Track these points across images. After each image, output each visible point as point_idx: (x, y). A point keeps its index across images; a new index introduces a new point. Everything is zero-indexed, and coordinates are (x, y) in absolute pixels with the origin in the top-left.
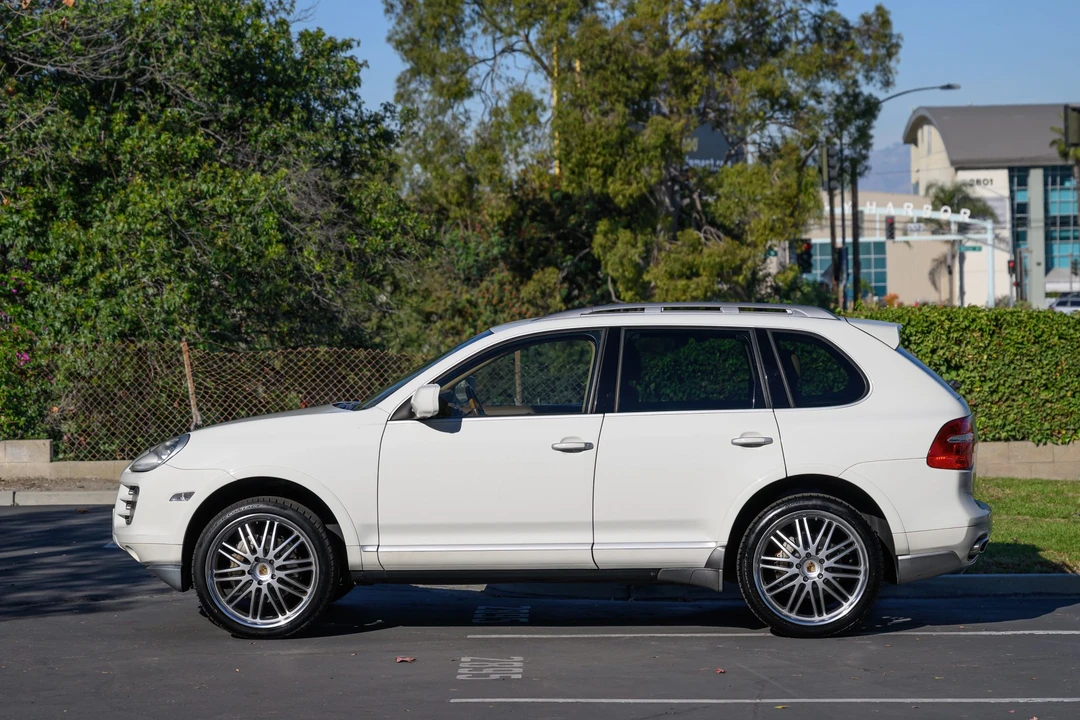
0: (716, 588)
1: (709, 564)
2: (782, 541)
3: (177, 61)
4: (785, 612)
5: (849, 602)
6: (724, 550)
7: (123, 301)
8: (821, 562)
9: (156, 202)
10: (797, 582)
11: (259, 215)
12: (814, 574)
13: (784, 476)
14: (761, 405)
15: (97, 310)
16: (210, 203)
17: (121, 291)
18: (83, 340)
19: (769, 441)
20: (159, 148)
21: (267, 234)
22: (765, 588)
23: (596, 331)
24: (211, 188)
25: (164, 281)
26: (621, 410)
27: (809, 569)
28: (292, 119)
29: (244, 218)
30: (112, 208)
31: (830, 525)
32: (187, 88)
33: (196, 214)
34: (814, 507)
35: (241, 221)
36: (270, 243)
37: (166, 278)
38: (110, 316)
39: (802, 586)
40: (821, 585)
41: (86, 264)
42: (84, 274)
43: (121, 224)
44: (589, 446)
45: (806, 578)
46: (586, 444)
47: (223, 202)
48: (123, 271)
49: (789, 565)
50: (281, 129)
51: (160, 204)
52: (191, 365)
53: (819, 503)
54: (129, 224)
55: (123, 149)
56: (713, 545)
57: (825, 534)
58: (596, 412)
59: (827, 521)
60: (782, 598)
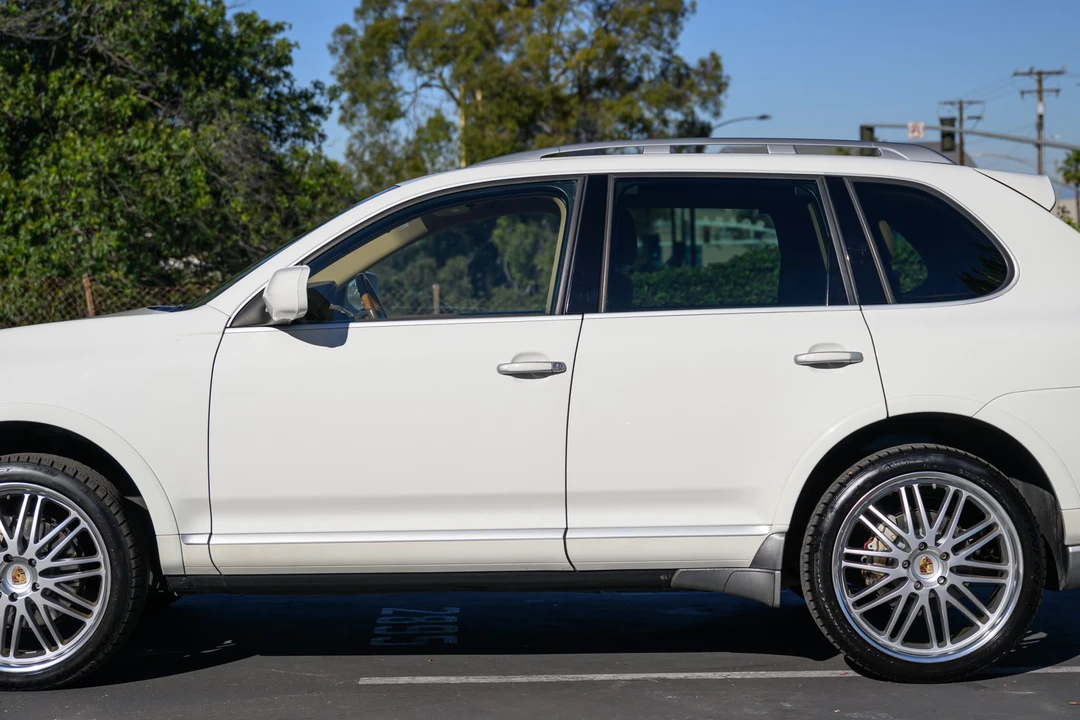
0: (769, 602)
1: (757, 562)
2: (876, 521)
3: (117, 32)
4: (883, 639)
5: (989, 624)
6: (783, 539)
7: (52, 248)
8: (945, 557)
9: (87, 155)
10: (904, 591)
11: (187, 168)
12: (932, 578)
13: (884, 417)
14: (839, 299)
15: (27, 257)
16: (142, 157)
17: (52, 240)
18: (12, 286)
19: (857, 358)
20: (92, 105)
21: (196, 186)
22: (850, 600)
23: (567, 181)
24: (142, 144)
25: (94, 230)
26: (610, 309)
27: (923, 569)
28: (226, 87)
29: (173, 171)
30: (47, 161)
31: (956, 496)
32: (126, 55)
33: (127, 166)
34: (931, 467)
35: (170, 173)
36: (198, 195)
37: (96, 227)
38: (39, 263)
39: (912, 598)
40: (944, 597)
41: (15, 212)
42: (13, 221)
43: (53, 175)
44: (558, 368)
45: (919, 584)
46: (554, 364)
47: (154, 155)
48: (53, 220)
49: (890, 563)
50: (216, 96)
51: (91, 157)
52: (94, 301)
53: (940, 459)
54: (61, 176)
55: (58, 106)
56: (765, 530)
57: (950, 513)
58: (571, 312)
59: (952, 489)
60: (878, 617)
